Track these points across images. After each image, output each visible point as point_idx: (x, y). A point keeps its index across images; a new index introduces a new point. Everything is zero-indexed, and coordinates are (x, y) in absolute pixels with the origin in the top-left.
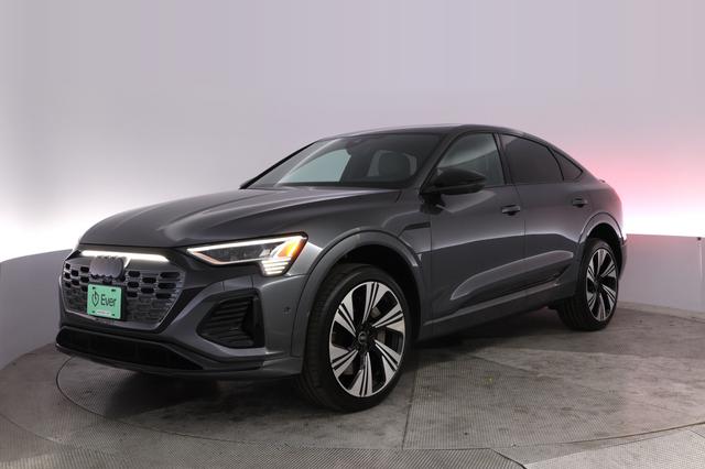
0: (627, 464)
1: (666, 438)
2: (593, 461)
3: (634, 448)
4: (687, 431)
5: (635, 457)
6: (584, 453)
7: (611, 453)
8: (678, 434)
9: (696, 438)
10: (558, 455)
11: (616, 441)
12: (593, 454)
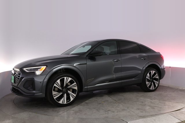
0: (152, 122)
2: (144, 121)
3: (154, 118)
5: (155, 120)
6: (142, 119)
8: (165, 115)
9: (169, 116)
10: (136, 120)
12: (144, 119)
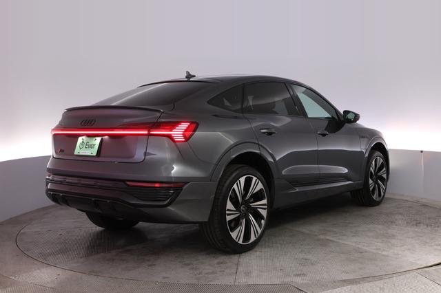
1: (401, 277)
4: (414, 273)
7: (367, 287)
11: (369, 279)
